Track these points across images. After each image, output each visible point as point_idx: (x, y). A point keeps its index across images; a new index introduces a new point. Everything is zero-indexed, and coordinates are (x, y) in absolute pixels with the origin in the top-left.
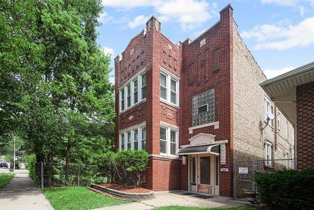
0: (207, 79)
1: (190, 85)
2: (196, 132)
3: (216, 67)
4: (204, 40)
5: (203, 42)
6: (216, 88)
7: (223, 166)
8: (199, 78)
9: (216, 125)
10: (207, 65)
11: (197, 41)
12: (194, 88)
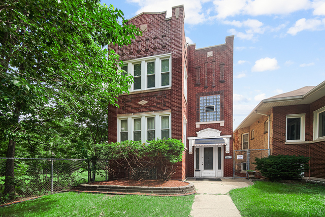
0: (214, 85)
1: (196, 85)
2: (203, 127)
3: (222, 78)
4: (211, 53)
5: (210, 54)
6: (221, 94)
7: (227, 155)
8: (206, 82)
9: (222, 123)
10: (214, 74)
11: (205, 51)
12: (201, 89)
